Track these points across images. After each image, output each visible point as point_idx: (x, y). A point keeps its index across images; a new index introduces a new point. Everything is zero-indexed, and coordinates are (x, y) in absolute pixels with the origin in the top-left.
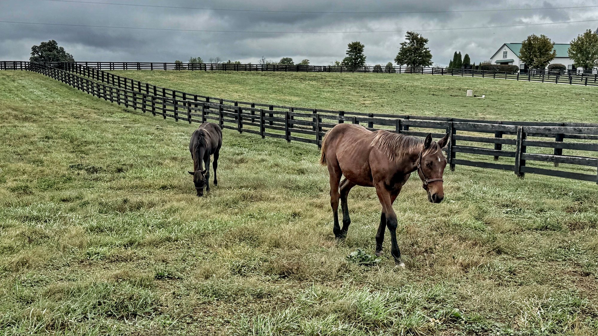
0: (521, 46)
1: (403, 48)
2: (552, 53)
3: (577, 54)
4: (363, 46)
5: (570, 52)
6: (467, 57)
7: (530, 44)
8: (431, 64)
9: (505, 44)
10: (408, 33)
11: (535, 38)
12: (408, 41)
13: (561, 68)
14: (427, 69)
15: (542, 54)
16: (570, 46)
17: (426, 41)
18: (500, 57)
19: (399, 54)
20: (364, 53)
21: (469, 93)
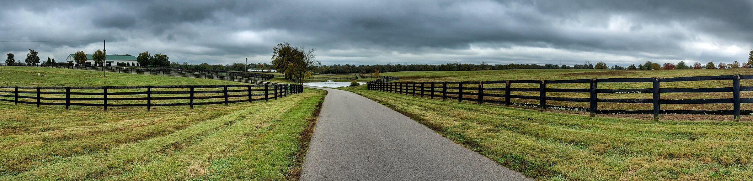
0: (74, 56)
1: (28, 56)
2: (86, 58)
3: (95, 59)
4: (14, 55)
5: (93, 58)
6: (53, 60)
7: (77, 54)
8: (40, 62)
9: (70, 55)
10: (30, 50)
11: (80, 53)
12: (30, 53)
13: (90, 64)
14: (40, 64)
15: (82, 59)
16: (93, 56)
17: (37, 53)
18: (69, 60)
19: (27, 58)
20: (14, 58)
21: (39, 74)
